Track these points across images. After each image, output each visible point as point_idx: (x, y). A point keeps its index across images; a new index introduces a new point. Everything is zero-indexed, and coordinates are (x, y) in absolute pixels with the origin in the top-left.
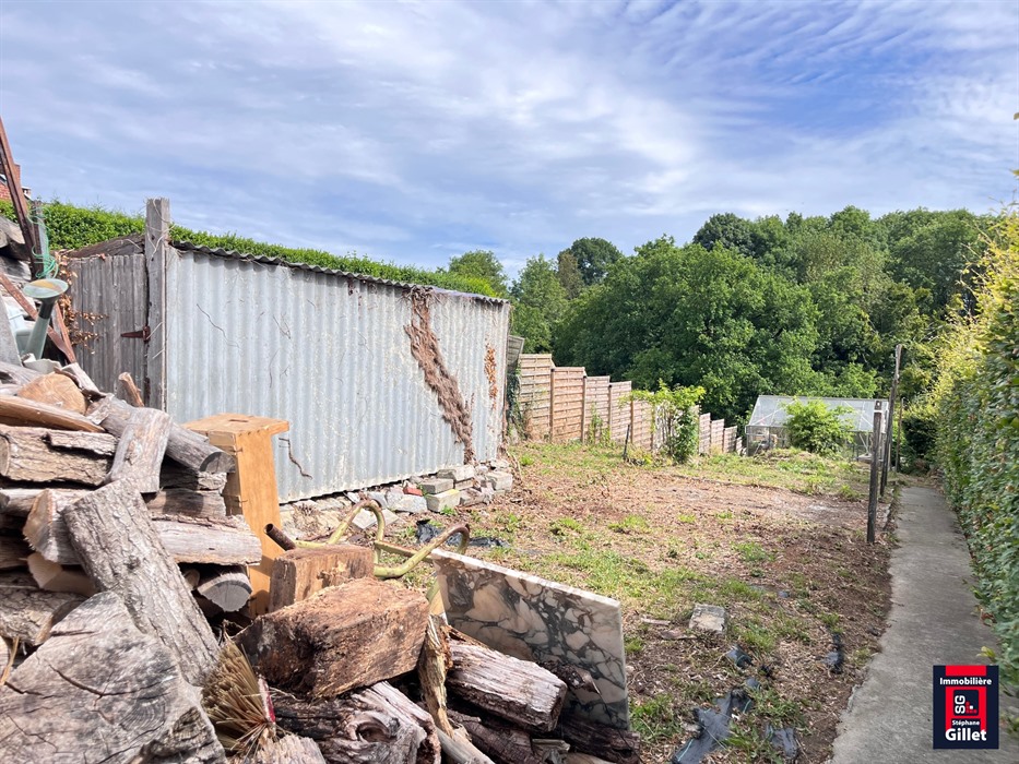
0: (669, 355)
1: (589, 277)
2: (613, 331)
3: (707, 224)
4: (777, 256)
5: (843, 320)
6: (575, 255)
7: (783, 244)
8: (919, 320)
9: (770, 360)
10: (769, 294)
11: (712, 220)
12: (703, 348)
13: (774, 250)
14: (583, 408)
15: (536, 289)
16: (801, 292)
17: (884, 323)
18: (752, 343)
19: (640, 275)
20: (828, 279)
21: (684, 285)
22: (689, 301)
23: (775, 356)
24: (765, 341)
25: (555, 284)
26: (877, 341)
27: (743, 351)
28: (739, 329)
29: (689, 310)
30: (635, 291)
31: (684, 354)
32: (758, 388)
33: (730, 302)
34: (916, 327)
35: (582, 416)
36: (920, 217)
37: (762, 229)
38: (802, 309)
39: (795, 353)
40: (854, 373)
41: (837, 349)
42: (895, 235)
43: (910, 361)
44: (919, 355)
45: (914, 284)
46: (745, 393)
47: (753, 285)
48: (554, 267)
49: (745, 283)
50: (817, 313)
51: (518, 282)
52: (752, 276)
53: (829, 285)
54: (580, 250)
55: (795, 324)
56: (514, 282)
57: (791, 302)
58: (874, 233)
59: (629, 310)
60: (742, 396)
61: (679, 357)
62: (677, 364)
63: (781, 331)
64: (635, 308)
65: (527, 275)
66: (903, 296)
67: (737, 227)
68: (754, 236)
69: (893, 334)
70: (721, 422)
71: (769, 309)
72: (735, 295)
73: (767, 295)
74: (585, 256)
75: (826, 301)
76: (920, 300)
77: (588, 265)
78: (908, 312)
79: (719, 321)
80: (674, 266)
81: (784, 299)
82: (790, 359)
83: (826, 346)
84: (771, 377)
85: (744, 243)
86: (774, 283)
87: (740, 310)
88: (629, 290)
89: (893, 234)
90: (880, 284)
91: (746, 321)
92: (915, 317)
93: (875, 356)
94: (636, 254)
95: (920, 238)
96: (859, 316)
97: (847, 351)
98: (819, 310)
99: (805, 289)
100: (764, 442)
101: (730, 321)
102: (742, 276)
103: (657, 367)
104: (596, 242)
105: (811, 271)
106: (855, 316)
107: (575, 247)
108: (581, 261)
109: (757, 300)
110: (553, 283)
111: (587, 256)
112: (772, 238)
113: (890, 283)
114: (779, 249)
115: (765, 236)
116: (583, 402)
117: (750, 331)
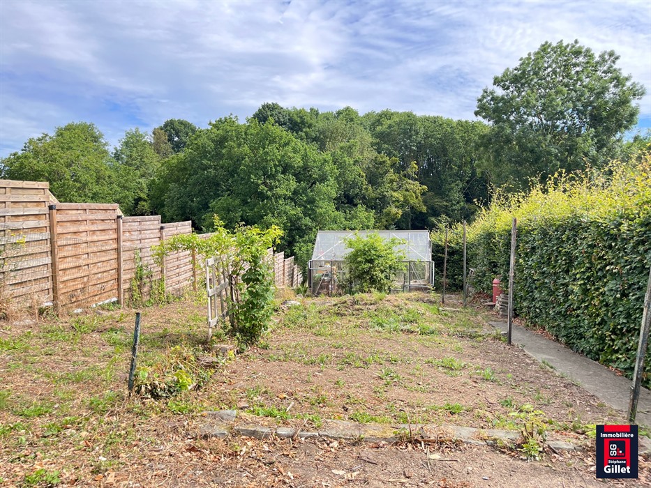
0: (237, 202)
1: (177, 147)
2: (194, 185)
3: (260, 110)
4: (306, 133)
5: (350, 178)
6: (166, 131)
7: (310, 126)
8: (393, 177)
9: (309, 204)
10: (305, 157)
11: (263, 107)
12: (262, 196)
13: (304, 130)
14: (118, 259)
15: (134, 154)
16: (325, 156)
17: (373, 179)
18: (295, 192)
19: (213, 141)
20: (341, 148)
21: (246, 149)
22: (251, 161)
23: (312, 201)
24: (305, 190)
25: (150, 151)
26: (370, 192)
27: (289, 198)
28: (286, 182)
29: (251, 167)
30: (210, 153)
31: (249, 200)
32: (301, 224)
33: (279, 161)
34: (392, 181)
35: (118, 270)
36: (386, 115)
37: (297, 115)
38: (327, 168)
39: (324, 199)
40: (362, 212)
41: (346, 196)
42: (373, 126)
43: (389, 203)
44: (394, 199)
45: (389, 154)
46: (293, 228)
47: (295, 151)
48: (149, 138)
49: (289, 148)
50: (336, 171)
51: (118, 148)
52: (293, 144)
53: (343, 153)
54: (169, 128)
55: (323, 179)
56: (116, 149)
57: (319, 164)
58: (361, 124)
59: (206, 168)
60: (291, 230)
61: (245, 203)
62: (244, 208)
63: (315, 183)
64: (210, 167)
65: (127, 144)
66: (384, 162)
67: (280, 113)
68: (291, 120)
69: (378, 186)
70: (282, 255)
71: (305, 168)
72: (283, 156)
73: (303, 158)
74: (173, 132)
75: (341, 163)
76: (393, 165)
77: (176, 139)
78: (387, 172)
79: (273, 177)
80: (238, 134)
81: (314, 161)
82: (321, 204)
83: (340, 194)
84: (309, 215)
85: (285, 124)
86: (308, 150)
87: (286, 168)
88: (205, 152)
89: (373, 124)
90: (371, 154)
91: (291, 176)
92: (391, 175)
93: (369, 200)
94: (210, 127)
95: (390, 126)
96: (360, 175)
97: (353, 198)
98: (337, 169)
99: (327, 155)
100: (327, 275)
101: (280, 176)
102: (287, 144)
103: (229, 211)
104: (181, 123)
105: (329, 145)
106: (357, 173)
107: (166, 126)
108: (170, 136)
109: (297, 161)
110: (147, 150)
111: (174, 132)
112: (303, 122)
113: (376, 154)
114: (308, 129)
115: (298, 120)
116: (118, 250)
117: (293, 184)
